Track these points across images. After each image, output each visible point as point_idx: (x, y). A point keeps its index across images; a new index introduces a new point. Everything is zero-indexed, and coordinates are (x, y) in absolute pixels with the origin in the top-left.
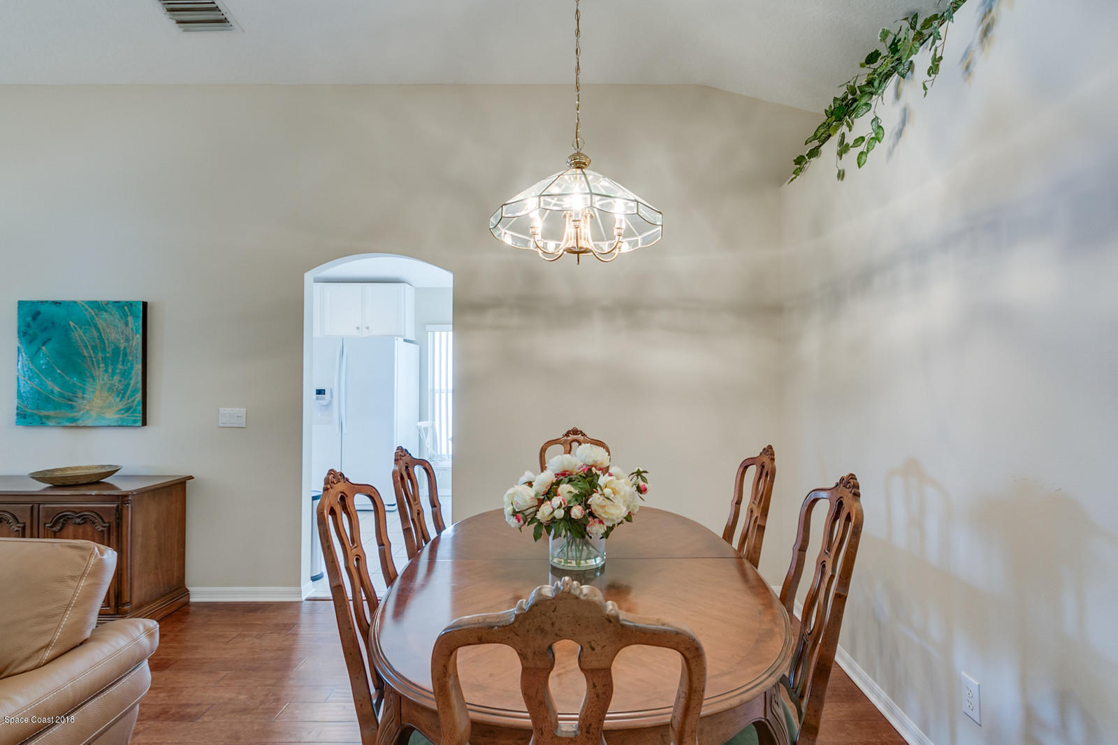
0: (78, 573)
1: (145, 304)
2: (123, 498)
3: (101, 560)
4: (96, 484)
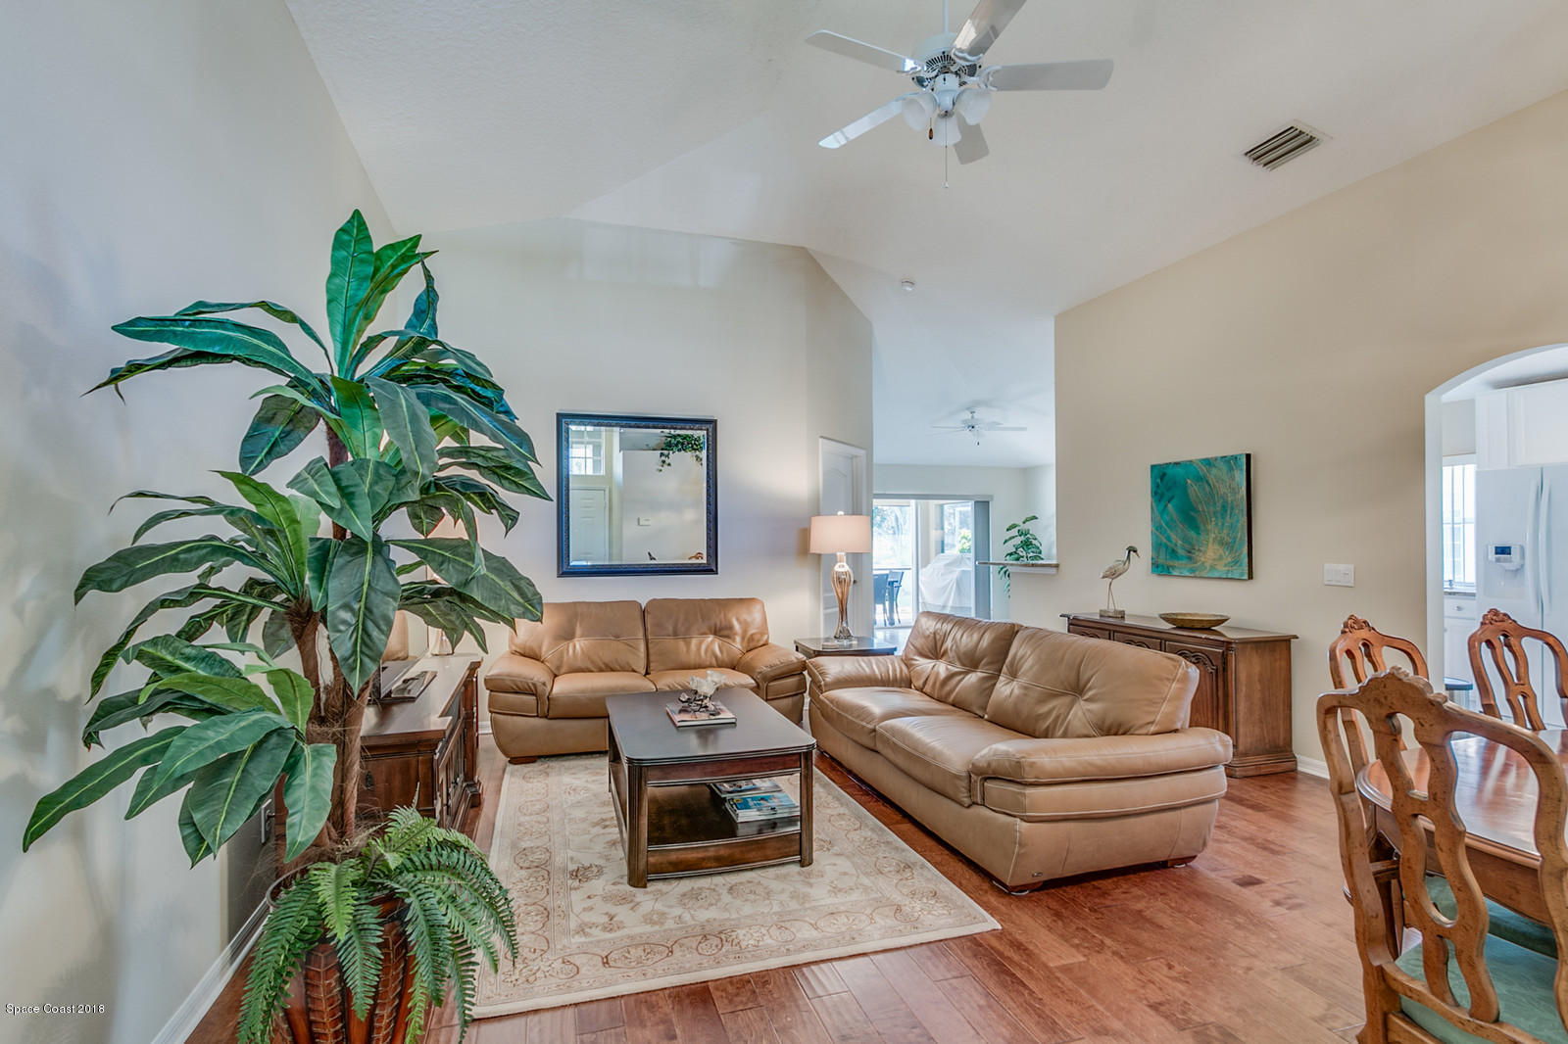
0: (1171, 677)
1: (1248, 456)
2: (1228, 645)
3: (1187, 672)
4: (1207, 629)
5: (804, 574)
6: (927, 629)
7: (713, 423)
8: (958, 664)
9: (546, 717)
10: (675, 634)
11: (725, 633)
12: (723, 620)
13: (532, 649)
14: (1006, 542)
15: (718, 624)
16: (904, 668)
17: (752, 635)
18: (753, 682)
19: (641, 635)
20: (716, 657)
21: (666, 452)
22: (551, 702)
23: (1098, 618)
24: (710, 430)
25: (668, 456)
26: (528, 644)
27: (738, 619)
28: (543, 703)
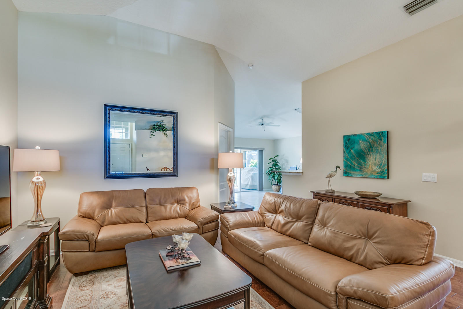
0: (428, 233)
1: (388, 132)
2: (390, 206)
3: (434, 230)
4: (374, 198)
5: (212, 177)
6: (271, 201)
7: (176, 113)
8: (290, 217)
9: (94, 251)
10: (160, 204)
11: (182, 202)
12: (181, 197)
13: (89, 214)
14: (269, 163)
15: (179, 198)
16: (261, 217)
17: (193, 203)
18: (197, 226)
19: (144, 205)
20: (178, 213)
21: (153, 131)
22: (96, 244)
23: (325, 193)
24: (175, 116)
25: (154, 132)
26: (87, 212)
27: (187, 196)
28: (92, 245)
